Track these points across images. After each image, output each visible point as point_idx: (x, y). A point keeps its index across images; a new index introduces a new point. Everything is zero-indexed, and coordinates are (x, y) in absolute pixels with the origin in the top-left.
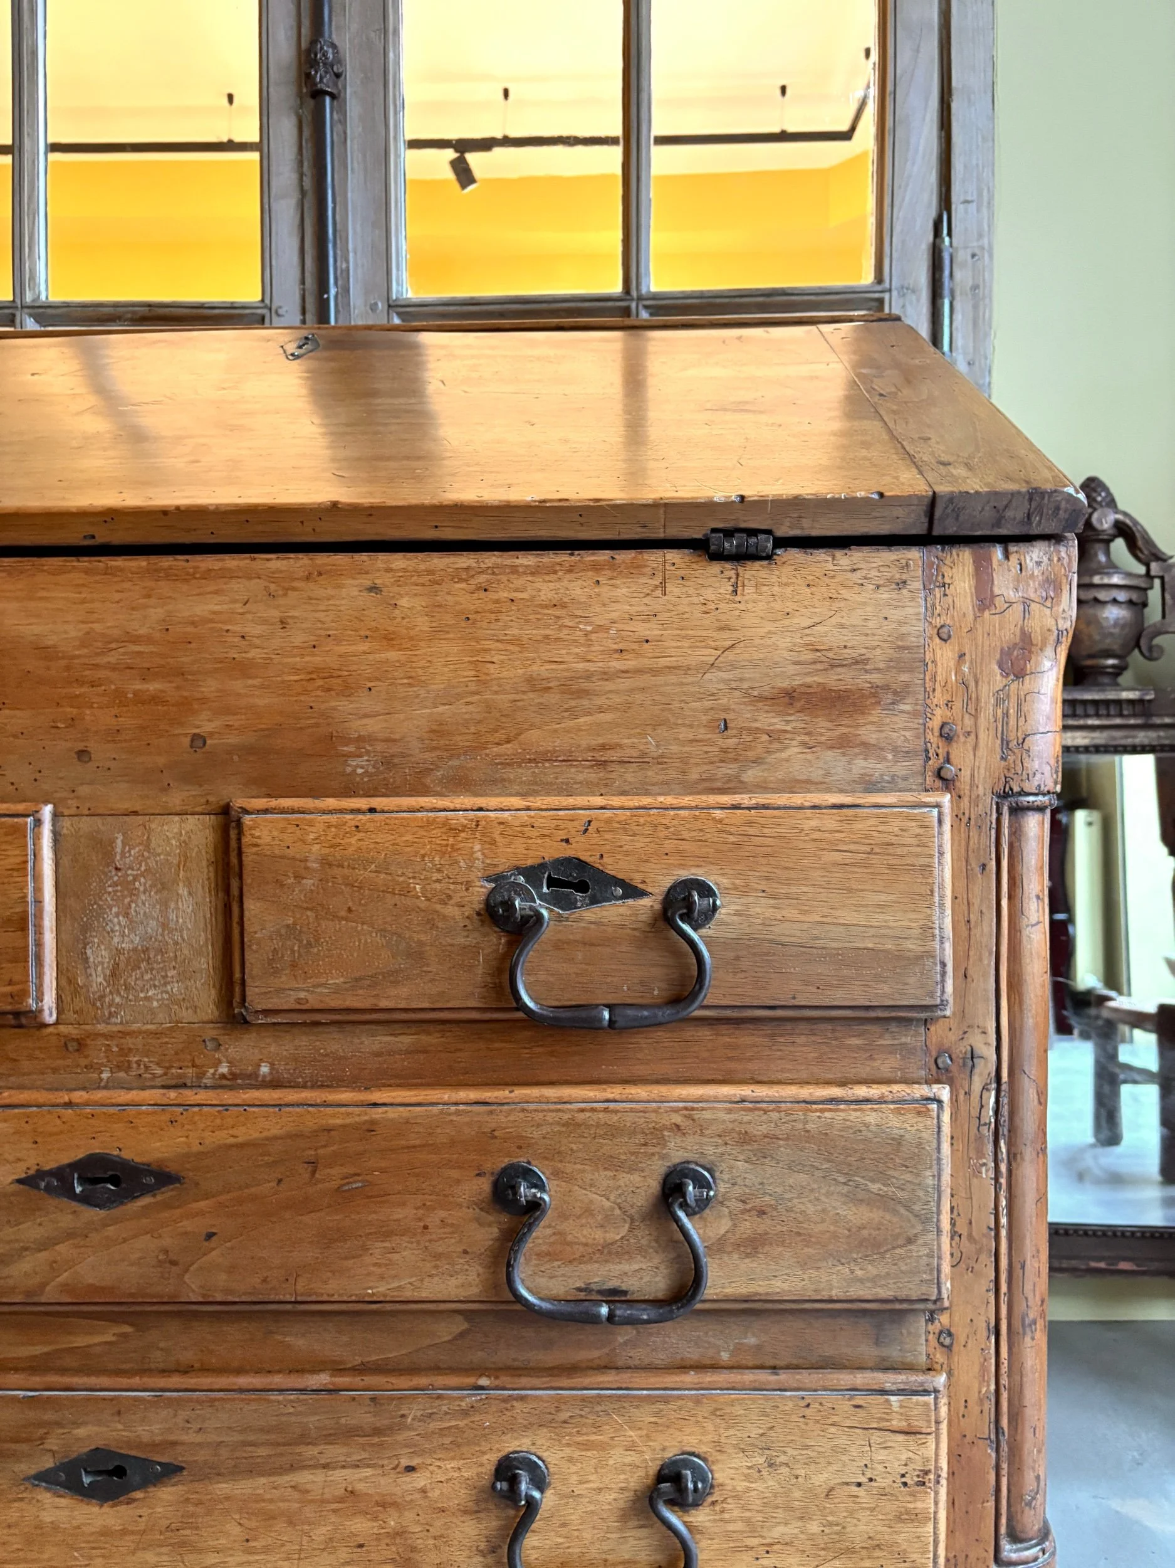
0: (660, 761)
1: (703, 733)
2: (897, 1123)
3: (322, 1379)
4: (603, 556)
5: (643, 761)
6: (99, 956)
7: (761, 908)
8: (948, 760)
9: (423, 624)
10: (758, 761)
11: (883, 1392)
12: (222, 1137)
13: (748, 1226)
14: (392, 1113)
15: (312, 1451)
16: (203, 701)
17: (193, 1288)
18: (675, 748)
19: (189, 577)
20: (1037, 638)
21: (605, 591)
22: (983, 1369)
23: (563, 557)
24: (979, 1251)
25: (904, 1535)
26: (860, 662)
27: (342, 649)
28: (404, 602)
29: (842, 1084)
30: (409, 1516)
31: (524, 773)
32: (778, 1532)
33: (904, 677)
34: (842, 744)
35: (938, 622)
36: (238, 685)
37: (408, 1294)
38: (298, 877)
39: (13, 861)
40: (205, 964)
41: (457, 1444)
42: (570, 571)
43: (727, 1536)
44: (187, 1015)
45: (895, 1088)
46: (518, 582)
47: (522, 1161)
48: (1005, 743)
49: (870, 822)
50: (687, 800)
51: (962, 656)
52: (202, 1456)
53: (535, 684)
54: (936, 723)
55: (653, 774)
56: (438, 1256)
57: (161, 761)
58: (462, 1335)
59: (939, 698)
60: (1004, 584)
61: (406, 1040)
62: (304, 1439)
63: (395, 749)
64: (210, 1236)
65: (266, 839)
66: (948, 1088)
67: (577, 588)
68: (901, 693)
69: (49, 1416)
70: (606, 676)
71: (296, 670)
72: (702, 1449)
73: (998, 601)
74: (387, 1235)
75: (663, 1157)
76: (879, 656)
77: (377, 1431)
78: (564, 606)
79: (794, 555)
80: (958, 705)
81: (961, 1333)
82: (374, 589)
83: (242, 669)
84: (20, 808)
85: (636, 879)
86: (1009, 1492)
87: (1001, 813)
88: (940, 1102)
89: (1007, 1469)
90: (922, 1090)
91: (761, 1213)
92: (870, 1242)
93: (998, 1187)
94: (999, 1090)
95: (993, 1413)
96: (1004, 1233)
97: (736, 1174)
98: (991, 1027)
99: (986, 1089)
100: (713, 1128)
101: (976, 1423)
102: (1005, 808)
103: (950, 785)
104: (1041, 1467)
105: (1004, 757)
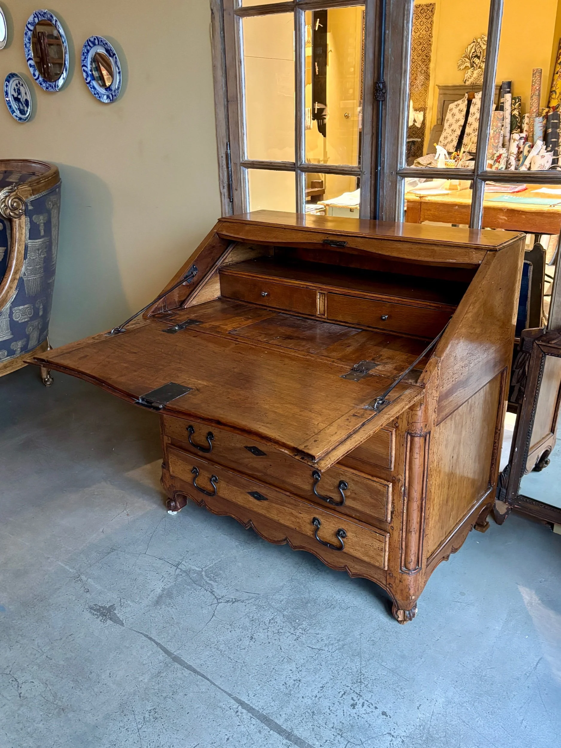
2: (380, 487)
3: (288, 494)
8: (397, 422)
11: (375, 532)
13: (353, 495)
15: (286, 504)
17: (269, 472)
22: (399, 536)
24: (399, 515)
25: (378, 558)
29: (373, 476)
30: (300, 520)
32: (357, 548)
37: (299, 486)
41: (307, 512)
45: (381, 480)
48: (408, 423)
52: (271, 499)
56: (304, 481)
58: (310, 495)
62: (285, 502)
64: (271, 465)
66: (392, 484)
69: (251, 484)
72: (345, 529)
74: (296, 475)
75: (340, 478)
77: (295, 505)
81: (395, 528)
86: (405, 559)
87: (407, 436)
88: (388, 486)
89: (403, 555)
90: (386, 483)
91: (356, 494)
92: (374, 506)
93: (404, 505)
94: (405, 488)
95: (400, 544)
96: (404, 514)
97: (351, 486)
98: (403, 475)
99: (402, 486)
100: (348, 477)
101: (397, 545)
102: (408, 435)
103: (397, 427)
104: (413, 558)
105: (408, 425)
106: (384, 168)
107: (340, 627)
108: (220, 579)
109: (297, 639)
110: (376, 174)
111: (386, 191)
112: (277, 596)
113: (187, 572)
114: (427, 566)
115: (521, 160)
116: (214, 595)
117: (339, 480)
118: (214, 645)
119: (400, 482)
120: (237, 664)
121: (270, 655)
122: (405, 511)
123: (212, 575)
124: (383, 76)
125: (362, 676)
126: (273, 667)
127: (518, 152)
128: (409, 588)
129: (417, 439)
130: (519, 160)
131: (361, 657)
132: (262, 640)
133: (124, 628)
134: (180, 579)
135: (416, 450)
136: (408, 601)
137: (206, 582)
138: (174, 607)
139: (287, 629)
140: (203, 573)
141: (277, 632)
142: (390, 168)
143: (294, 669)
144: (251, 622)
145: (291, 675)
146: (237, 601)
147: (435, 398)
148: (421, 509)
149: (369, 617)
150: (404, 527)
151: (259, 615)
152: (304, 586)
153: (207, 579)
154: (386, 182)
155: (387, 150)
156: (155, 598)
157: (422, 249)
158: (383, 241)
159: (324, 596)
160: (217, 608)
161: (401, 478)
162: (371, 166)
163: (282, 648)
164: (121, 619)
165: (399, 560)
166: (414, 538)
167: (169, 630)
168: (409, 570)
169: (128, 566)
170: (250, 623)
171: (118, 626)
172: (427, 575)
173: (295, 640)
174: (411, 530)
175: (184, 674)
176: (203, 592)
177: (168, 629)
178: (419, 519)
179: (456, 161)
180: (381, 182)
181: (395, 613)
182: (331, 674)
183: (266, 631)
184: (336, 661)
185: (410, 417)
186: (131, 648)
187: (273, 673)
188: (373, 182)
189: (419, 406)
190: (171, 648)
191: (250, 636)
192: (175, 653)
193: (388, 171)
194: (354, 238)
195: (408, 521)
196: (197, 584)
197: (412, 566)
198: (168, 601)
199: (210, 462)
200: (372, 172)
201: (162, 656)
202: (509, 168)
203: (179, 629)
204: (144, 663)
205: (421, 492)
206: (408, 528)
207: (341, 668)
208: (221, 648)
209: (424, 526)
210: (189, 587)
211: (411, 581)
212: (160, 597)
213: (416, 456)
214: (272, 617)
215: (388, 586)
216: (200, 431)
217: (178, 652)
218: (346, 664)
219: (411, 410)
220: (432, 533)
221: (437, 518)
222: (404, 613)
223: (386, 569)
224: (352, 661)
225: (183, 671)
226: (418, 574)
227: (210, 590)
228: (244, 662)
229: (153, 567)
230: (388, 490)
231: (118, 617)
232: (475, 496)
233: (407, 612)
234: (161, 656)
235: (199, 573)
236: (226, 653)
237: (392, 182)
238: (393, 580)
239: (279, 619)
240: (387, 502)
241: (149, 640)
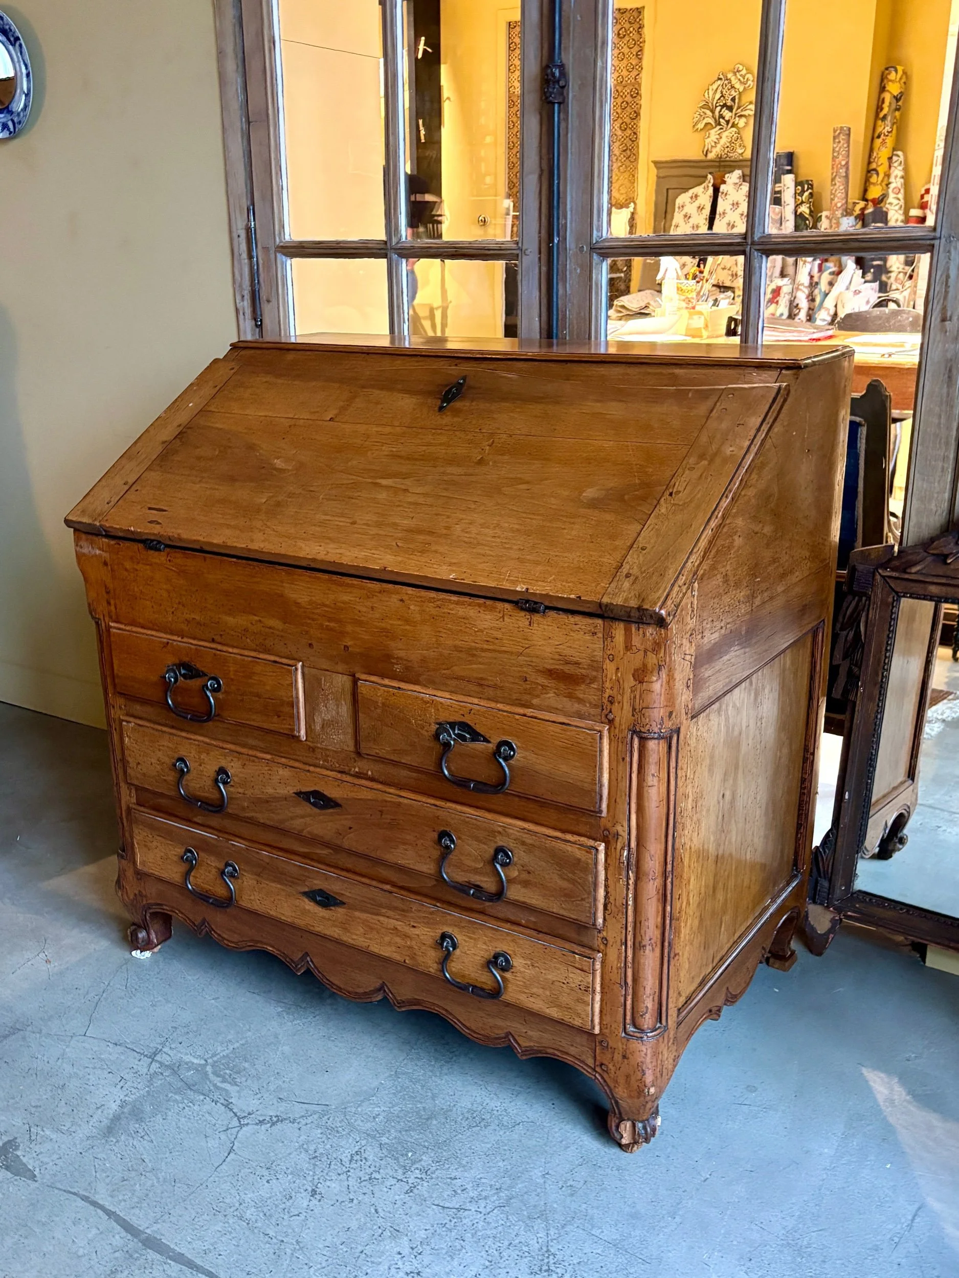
0: (501, 688)
1: (517, 681)
2: (579, 854)
3: (388, 887)
4: (482, 601)
5: (495, 687)
6: (318, 720)
7: (532, 757)
8: (611, 712)
9: (418, 617)
10: (538, 696)
11: (574, 953)
12: (352, 795)
13: (524, 876)
14: (406, 801)
15: (384, 911)
16: (348, 633)
17: (346, 844)
18: (507, 685)
19: (341, 585)
20: (650, 666)
21: (482, 615)
22: (619, 957)
23: (467, 599)
24: (619, 912)
25: (579, 1008)
26: (577, 663)
27: (391, 622)
28: (412, 607)
29: (563, 831)
30: (414, 942)
31: (453, 683)
32: (535, 990)
33: (594, 673)
34: (570, 696)
35: (609, 653)
36: (358, 629)
37: (411, 867)
38: (376, 708)
39: (288, 682)
40: (350, 730)
41: (428, 923)
42: (469, 605)
43: (517, 986)
44: (346, 748)
45: (582, 839)
46: (452, 606)
47: (448, 830)
48: (634, 709)
49: (573, 733)
50: (508, 708)
51: (618, 669)
52: (351, 901)
53: (457, 649)
54: (607, 695)
55: (499, 692)
56: (420, 856)
57: (335, 653)
58: (435, 886)
59: (608, 685)
60: (636, 641)
61: (414, 775)
62: (382, 906)
63: (410, 664)
64: (350, 828)
65: (364, 692)
66: (603, 844)
67: (472, 612)
68: (593, 680)
69: (306, 874)
70: (483, 650)
71: (377, 628)
72: (509, 952)
73: (634, 648)
74: (404, 844)
75: (496, 842)
76: (585, 662)
77: (403, 911)
78: (467, 619)
79: (552, 614)
80: (615, 690)
81: (611, 940)
82: (402, 600)
83: (359, 623)
84: (291, 662)
85: (487, 736)
86: (633, 1008)
87: (632, 738)
88: (597, 850)
89: (629, 998)
90: (591, 843)
91: (529, 873)
92: (568, 896)
93: (628, 889)
94: (629, 851)
95: (623, 975)
96: (630, 907)
97: (519, 856)
98: (626, 824)
99: (623, 848)
100: (512, 837)
101: (616, 977)
102: (635, 736)
103: (611, 722)
104: (649, 1004)
105: (633, 715)
106: (566, 239)
107: (500, 1164)
108: (244, 1079)
109: (411, 1191)
110: (550, 251)
111: (570, 287)
112: (366, 1108)
113: (175, 1069)
114: (679, 1024)
115: (818, 300)
116: (231, 1110)
117: (494, 846)
118: (232, 1210)
119: (620, 839)
120: (282, 1247)
121: (354, 1225)
122: (630, 903)
123: (228, 1072)
124: (560, 54)
125: (551, 1257)
126: (360, 1248)
127: (811, 284)
128: (643, 1071)
129: (652, 745)
130: (813, 300)
131: (547, 1220)
132: (336, 1195)
133: (36, 1185)
134: (158, 1083)
135: (652, 769)
136: (642, 1099)
137: (215, 1085)
138: (146, 1137)
139: (389, 1171)
140: (209, 1069)
141: (367, 1177)
142: (578, 240)
143: (406, 1251)
144: (313, 1161)
145: (400, 1263)
146: (280, 1120)
147: (688, 657)
148: (664, 899)
149: (561, 1142)
150: (630, 937)
151: (328, 1146)
152: (423, 1086)
153: (217, 1080)
154: (571, 267)
155: (571, 203)
156: (106, 1122)
157: (649, 373)
158: (569, 364)
159: (465, 1103)
160: (239, 1135)
161: (622, 830)
162: (540, 237)
163: (380, 1210)
164: (30, 1167)
165: (621, 1010)
166: (650, 959)
167: (135, 1184)
168: (642, 1031)
169: (46, 1060)
170: (309, 1163)
171: (22, 1182)
172: (680, 1043)
173: (407, 1193)
174: (644, 943)
175: (169, 1273)
176: (208, 1105)
177: (132, 1183)
178: (659, 919)
179: (698, 282)
180: (560, 267)
181: (614, 1128)
182: (485, 1256)
183: (344, 1177)
184: (494, 1231)
185: (638, 697)
186: (53, 1224)
187: (360, 1261)
188: (544, 269)
189: (655, 673)
190: (139, 1220)
191: (310, 1189)
192: (148, 1231)
193: (573, 246)
194: (510, 363)
195: (637, 924)
196: (194, 1091)
197: (648, 1021)
198: (133, 1126)
199: (220, 834)
200: (542, 250)
201: (119, 1237)
202: (795, 315)
203: (158, 1182)
204: (81, 1253)
205: (662, 859)
206: (638, 939)
207: (506, 1243)
208: (248, 1215)
209: (670, 935)
210: (178, 1097)
211: (646, 1054)
212: (117, 1118)
213: (651, 780)
214: (357, 1149)
215: (598, 1069)
216: (201, 768)
217: (155, 1227)
218: (517, 1235)
219: (640, 682)
220: (686, 955)
221: (696, 922)
222: (634, 1126)
223: (597, 1031)
224: (529, 1228)
225: (166, 1267)
226: (661, 1040)
227: (222, 1101)
228: (298, 1242)
229: (102, 1060)
230: (596, 859)
231: (25, 1165)
232: (768, 886)
233: (640, 1125)
234: (117, 1237)
235: (200, 1070)
236: (259, 1224)
237: (582, 267)
238: (610, 1056)
239: (371, 1153)
240: (595, 884)
241: (92, 1208)
